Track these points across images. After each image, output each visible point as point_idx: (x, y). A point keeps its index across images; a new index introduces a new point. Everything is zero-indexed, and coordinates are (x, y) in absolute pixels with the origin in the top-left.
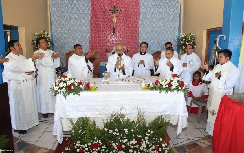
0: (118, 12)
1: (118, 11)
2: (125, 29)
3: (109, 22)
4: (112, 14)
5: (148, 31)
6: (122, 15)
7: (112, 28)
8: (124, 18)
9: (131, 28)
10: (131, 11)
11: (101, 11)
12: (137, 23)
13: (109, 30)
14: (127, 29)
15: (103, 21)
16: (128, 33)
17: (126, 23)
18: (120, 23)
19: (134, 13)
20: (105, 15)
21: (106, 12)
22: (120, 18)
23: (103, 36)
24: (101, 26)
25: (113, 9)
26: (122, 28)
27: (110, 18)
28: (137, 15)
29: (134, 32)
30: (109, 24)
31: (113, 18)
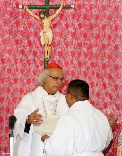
0: (58, 11)
1: (56, 8)
2: (80, 64)
3: (30, 43)
4: (38, 17)
6: (70, 20)
7: (40, 63)
8: (75, 30)
9: (100, 61)
10: (96, 6)
11: (5, 12)
12: (119, 43)
13: (30, 70)
14: (88, 64)
15: (12, 40)
16: (92, 76)
17: (83, 45)
18: (63, 44)
19: (106, 11)
20: (17, 23)
21: (19, 12)
22: (63, 31)
23: (11, 87)
24: (5, 57)
25: (41, 4)
26: (72, 62)
27: (34, 32)
28: (116, 19)
29: (108, 71)
30: (30, 51)
31: (42, 31)
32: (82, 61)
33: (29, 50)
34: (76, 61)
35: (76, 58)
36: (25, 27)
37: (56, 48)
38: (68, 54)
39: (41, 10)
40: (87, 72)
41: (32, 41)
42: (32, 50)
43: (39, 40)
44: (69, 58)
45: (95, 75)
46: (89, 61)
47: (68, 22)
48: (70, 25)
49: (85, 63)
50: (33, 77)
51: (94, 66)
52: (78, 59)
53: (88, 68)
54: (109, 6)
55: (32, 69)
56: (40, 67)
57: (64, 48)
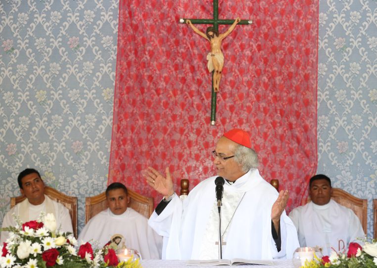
0: (231, 28)
1: (229, 23)
2: (258, 97)
3: (193, 69)
4: (204, 35)
5: (357, 102)
6: (246, 39)
7: (205, 95)
8: (253, 53)
9: (285, 94)
10: (281, 23)
11: (161, 27)
12: (310, 71)
13: (193, 104)
14: (269, 98)
15: (170, 65)
16: (274, 113)
17: (263, 73)
18: (237, 71)
19: (293, 30)
20: (177, 43)
21: (179, 28)
22: (236, 54)
23: (168, 125)
24: (160, 87)
25: (208, 18)
26: (248, 95)
27: (198, 54)
28: (307, 40)
29: (296, 108)
30: (193, 79)
31: (210, 54)
32: (261, 94)
33: (191, 78)
34: (253, 93)
35: (253, 89)
36: (187, 47)
37: (227, 75)
38: (243, 84)
39: (208, 26)
40: (268, 108)
41: (196, 66)
42: (196, 78)
43: (204, 64)
44: (244, 89)
45: (279, 112)
46: (270, 94)
47: (244, 42)
48: (247, 47)
49: (265, 97)
50: (197, 113)
51: (277, 101)
52: (256, 91)
53: (269, 103)
54: (298, 23)
55: (196, 103)
56: (206, 100)
57: (238, 76)
